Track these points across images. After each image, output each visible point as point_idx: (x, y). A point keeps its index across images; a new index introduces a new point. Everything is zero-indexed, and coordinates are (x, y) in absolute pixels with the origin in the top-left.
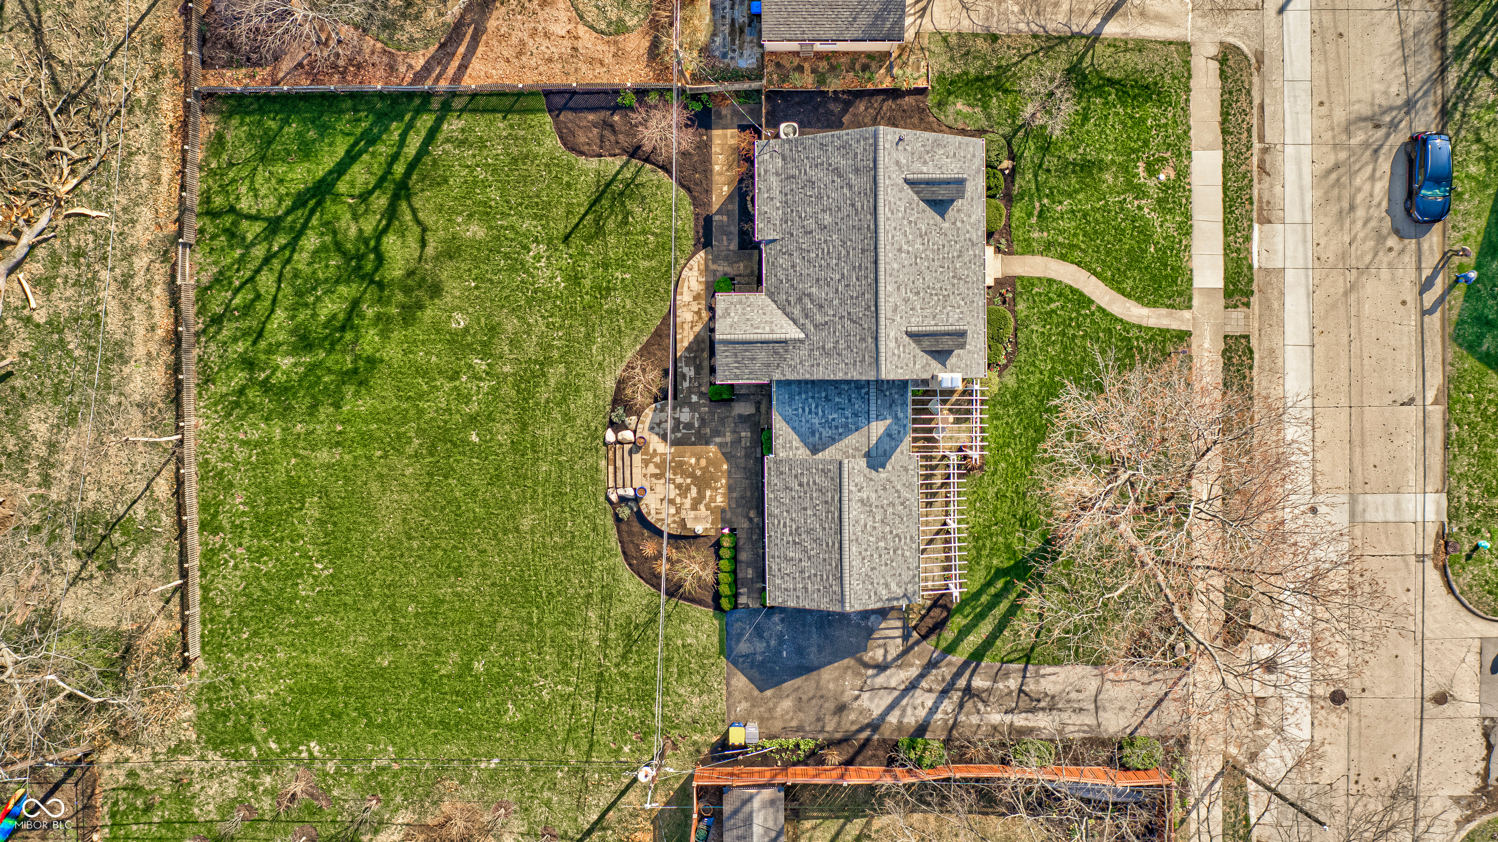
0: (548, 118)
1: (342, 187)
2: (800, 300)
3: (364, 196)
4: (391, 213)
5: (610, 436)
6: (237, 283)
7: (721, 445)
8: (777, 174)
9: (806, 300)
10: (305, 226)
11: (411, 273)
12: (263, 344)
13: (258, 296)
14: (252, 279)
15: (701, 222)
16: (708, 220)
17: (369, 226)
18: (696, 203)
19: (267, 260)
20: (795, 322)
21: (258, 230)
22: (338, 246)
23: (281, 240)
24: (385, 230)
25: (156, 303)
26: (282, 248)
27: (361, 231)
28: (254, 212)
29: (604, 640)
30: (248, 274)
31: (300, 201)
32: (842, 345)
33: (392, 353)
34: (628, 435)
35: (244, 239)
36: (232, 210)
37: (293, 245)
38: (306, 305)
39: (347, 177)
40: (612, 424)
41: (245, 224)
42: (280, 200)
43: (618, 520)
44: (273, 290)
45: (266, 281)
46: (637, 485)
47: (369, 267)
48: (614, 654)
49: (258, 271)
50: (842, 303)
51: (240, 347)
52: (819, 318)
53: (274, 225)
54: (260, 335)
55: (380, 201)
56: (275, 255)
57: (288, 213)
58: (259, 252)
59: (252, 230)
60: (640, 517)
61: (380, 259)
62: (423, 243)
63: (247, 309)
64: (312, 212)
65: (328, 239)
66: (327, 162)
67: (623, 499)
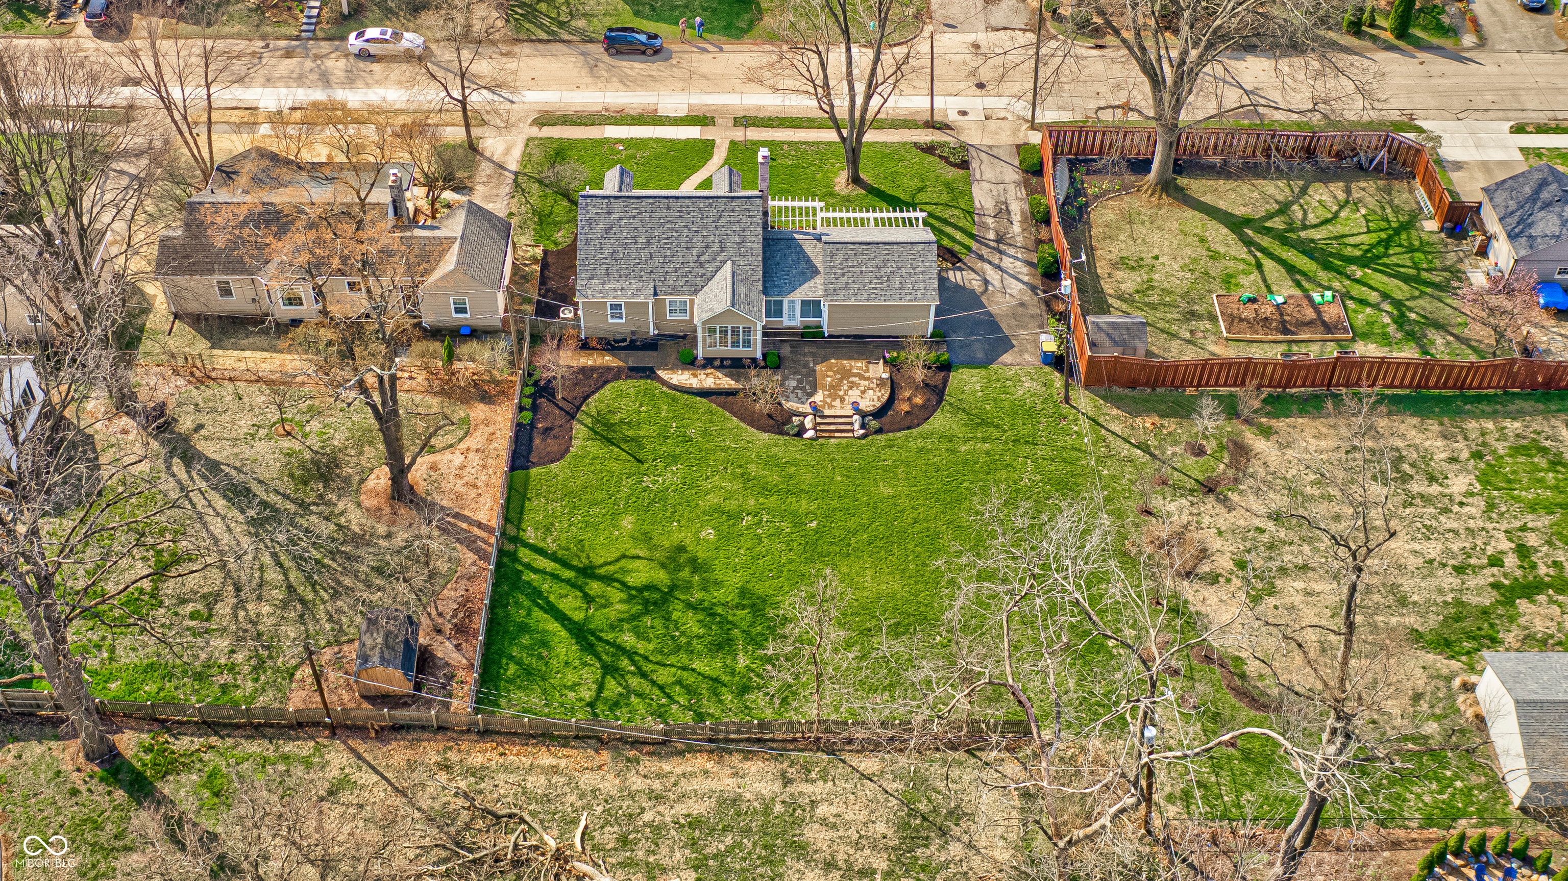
0: (534, 471)
1: (578, 616)
2: (701, 265)
3: (589, 599)
4: (608, 580)
5: (810, 434)
6: (664, 701)
7: (816, 364)
8: (604, 284)
9: (703, 258)
10: (613, 644)
11: (663, 566)
12: (725, 678)
13: (679, 682)
14: (661, 688)
15: (633, 374)
16: (632, 369)
17: (616, 594)
18: (617, 377)
19: (644, 675)
20: (718, 269)
21: (613, 682)
22: (634, 618)
23: (625, 663)
24: (624, 584)
25: (679, 770)
26: (634, 663)
27: (621, 601)
28: (595, 687)
29: (985, 440)
30: (656, 691)
31: (589, 648)
32: (736, 228)
33: (735, 580)
34: (808, 422)
35: (620, 695)
36: (591, 705)
37: (631, 654)
38: (689, 644)
39: (569, 613)
40: (799, 434)
41: (606, 693)
42: (585, 664)
43: (879, 431)
44: (673, 670)
45: (664, 676)
46: (851, 413)
47: (656, 596)
48: (995, 433)
49: (654, 683)
50: (705, 227)
51: (728, 697)
52: (716, 248)
53: (609, 670)
54: (716, 680)
55: (595, 587)
56: (639, 668)
57: (599, 659)
58: (635, 682)
59: (613, 687)
60: (879, 414)
61: (648, 587)
62: (638, 557)
63: (690, 691)
64: (600, 639)
65: (626, 626)
66: (554, 626)
67: (863, 426)
